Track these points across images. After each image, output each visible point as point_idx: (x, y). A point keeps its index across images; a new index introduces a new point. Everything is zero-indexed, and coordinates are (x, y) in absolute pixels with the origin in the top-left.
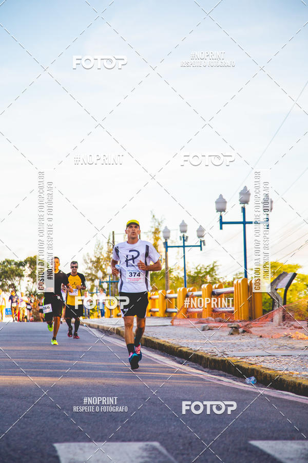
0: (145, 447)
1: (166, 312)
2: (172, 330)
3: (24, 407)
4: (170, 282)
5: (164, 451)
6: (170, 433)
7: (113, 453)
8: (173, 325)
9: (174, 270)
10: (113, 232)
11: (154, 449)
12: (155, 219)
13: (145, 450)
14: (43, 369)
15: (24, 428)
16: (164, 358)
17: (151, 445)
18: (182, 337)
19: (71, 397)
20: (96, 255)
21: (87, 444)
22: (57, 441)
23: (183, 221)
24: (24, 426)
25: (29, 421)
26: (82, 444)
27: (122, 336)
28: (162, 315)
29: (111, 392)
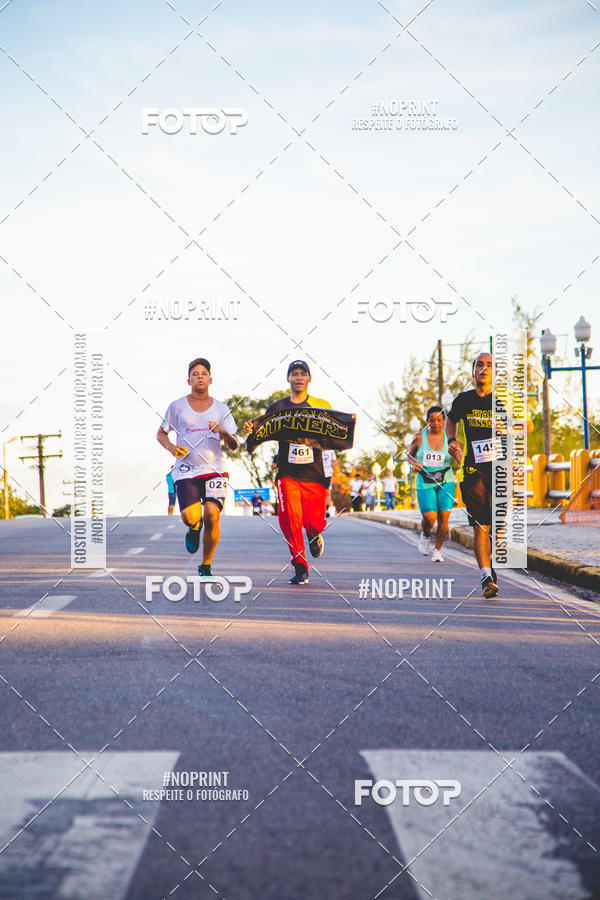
0: (536, 761)
1: (547, 497)
2: (563, 533)
3: (294, 679)
4: (553, 438)
5: (577, 771)
6: (582, 736)
7: (476, 771)
8: (563, 523)
9: (560, 415)
10: (440, 341)
11: (556, 765)
12: (523, 316)
13: (539, 766)
14: (319, 607)
15: (300, 721)
16: (551, 587)
17: (549, 759)
18: (585, 547)
19: (381, 662)
20: (407, 385)
21: (424, 754)
22: (366, 747)
23: (582, 317)
24: (299, 716)
25: (308, 707)
26: (414, 753)
27: (464, 545)
28: (539, 504)
29: (458, 654)
